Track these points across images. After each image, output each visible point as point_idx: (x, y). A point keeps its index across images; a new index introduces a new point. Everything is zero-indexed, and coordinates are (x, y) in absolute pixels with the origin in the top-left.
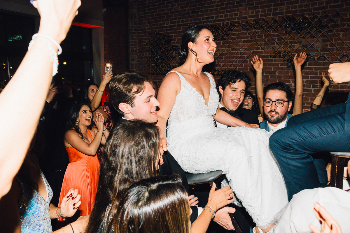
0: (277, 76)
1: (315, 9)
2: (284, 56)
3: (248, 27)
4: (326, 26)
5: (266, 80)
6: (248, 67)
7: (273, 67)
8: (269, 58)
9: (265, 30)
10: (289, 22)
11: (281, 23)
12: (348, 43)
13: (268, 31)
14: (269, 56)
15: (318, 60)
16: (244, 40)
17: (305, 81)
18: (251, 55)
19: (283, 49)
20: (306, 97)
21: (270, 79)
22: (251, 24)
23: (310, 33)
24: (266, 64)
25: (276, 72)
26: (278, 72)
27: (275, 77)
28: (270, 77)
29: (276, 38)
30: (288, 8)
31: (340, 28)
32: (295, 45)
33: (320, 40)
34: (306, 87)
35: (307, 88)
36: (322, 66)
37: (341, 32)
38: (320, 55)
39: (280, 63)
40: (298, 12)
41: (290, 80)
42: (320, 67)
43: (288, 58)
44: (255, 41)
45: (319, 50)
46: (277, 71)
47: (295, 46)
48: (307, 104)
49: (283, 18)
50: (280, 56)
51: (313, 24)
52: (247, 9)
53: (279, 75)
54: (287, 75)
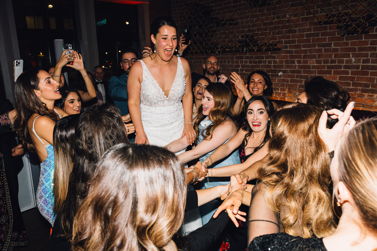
0: (332, 49)
5: (319, 55)
6: (297, 39)
7: (327, 37)
17: (370, 54)
20: (371, 77)
21: (323, 53)
24: (319, 33)
26: (334, 44)
27: (330, 50)
28: (323, 51)
34: (371, 63)
35: (373, 64)
39: (337, 30)
41: (350, 54)
46: (333, 42)
48: (372, 86)
50: (333, 21)
53: (335, 48)
54: (346, 47)
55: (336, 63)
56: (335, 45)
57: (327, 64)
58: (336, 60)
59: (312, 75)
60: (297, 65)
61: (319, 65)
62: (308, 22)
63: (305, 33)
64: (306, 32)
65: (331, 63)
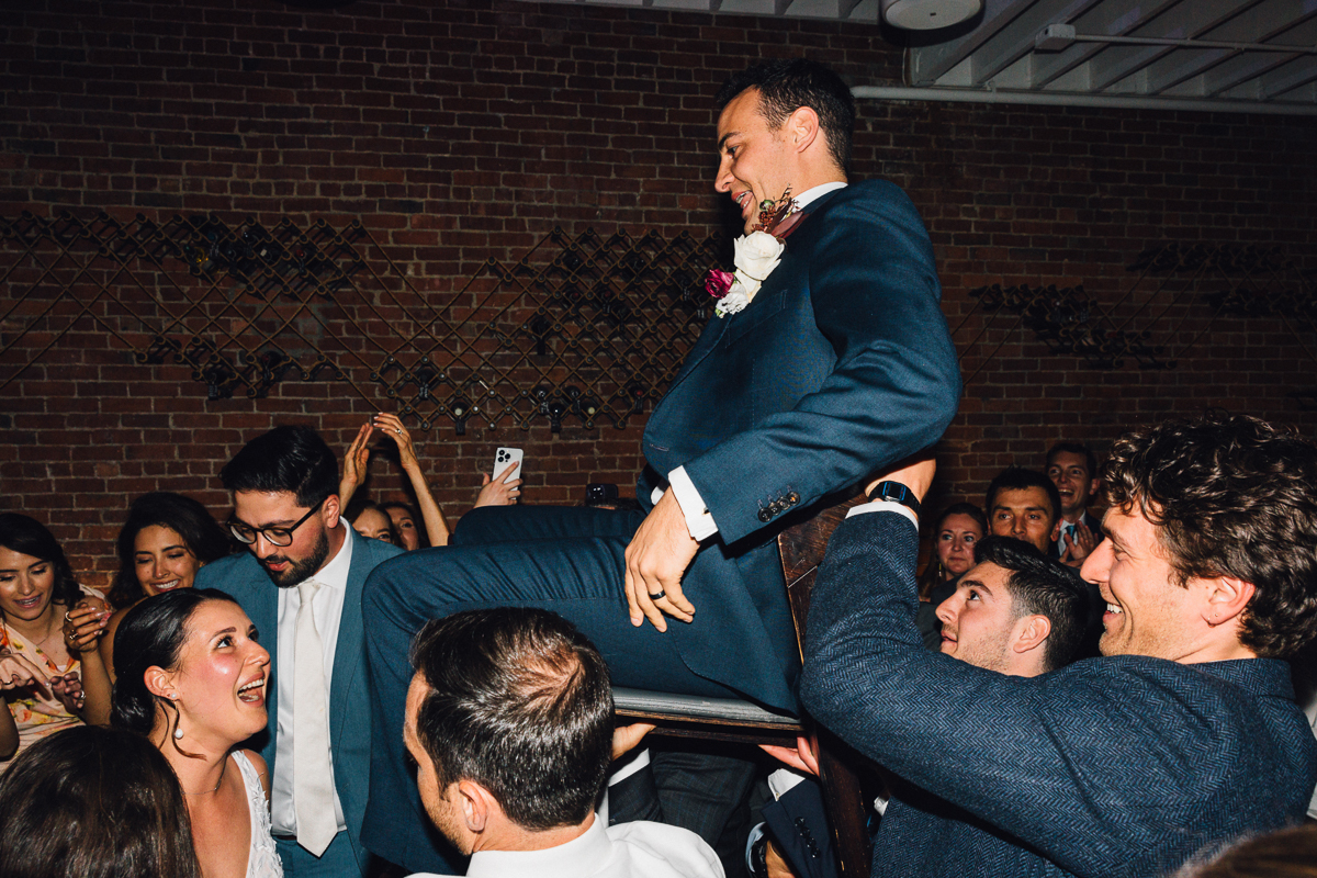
0: (170, 433)
1: (290, 205)
2: (194, 358)
3: (32, 234)
4: (330, 266)
5: (130, 450)
6: (45, 398)
7: (152, 398)
8: (136, 365)
9: (107, 254)
10: (201, 236)
11: (171, 237)
12: (400, 324)
13: (123, 259)
14: (134, 357)
15: (315, 374)
16: (19, 284)
18: (55, 348)
19: (186, 332)
21: (144, 443)
22: (46, 223)
23: (278, 281)
24: (124, 385)
25: (168, 416)
26: (174, 417)
27: (164, 436)
28: (142, 437)
29: (158, 288)
30: (196, 185)
31: (371, 277)
32: (232, 319)
33: (314, 307)
36: (330, 399)
37: (376, 288)
38: (319, 359)
39: (179, 382)
40: (232, 204)
41: (224, 447)
42: (321, 399)
43: (210, 365)
44: (68, 295)
45: (315, 344)
46: (171, 414)
47: (233, 325)
49: (177, 218)
50: (177, 357)
51: (286, 255)
52: (26, 163)
53: (180, 429)
54: (210, 428)
55: (186, 472)
56: (178, 421)
57: (161, 476)
58: (186, 463)
59: (112, 509)
60: (53, 478)
61: (134, 477)
62: (83, 350)
63: (74, 381)
64: (77, 378)
65: (171, 471)
